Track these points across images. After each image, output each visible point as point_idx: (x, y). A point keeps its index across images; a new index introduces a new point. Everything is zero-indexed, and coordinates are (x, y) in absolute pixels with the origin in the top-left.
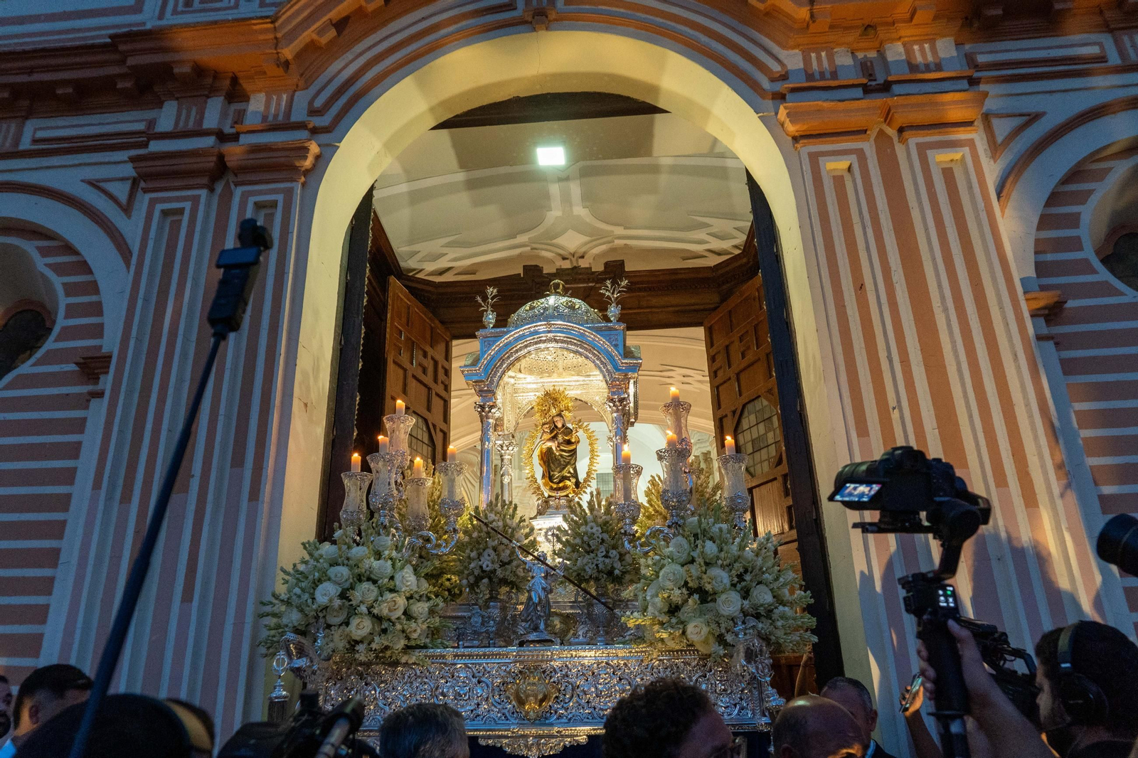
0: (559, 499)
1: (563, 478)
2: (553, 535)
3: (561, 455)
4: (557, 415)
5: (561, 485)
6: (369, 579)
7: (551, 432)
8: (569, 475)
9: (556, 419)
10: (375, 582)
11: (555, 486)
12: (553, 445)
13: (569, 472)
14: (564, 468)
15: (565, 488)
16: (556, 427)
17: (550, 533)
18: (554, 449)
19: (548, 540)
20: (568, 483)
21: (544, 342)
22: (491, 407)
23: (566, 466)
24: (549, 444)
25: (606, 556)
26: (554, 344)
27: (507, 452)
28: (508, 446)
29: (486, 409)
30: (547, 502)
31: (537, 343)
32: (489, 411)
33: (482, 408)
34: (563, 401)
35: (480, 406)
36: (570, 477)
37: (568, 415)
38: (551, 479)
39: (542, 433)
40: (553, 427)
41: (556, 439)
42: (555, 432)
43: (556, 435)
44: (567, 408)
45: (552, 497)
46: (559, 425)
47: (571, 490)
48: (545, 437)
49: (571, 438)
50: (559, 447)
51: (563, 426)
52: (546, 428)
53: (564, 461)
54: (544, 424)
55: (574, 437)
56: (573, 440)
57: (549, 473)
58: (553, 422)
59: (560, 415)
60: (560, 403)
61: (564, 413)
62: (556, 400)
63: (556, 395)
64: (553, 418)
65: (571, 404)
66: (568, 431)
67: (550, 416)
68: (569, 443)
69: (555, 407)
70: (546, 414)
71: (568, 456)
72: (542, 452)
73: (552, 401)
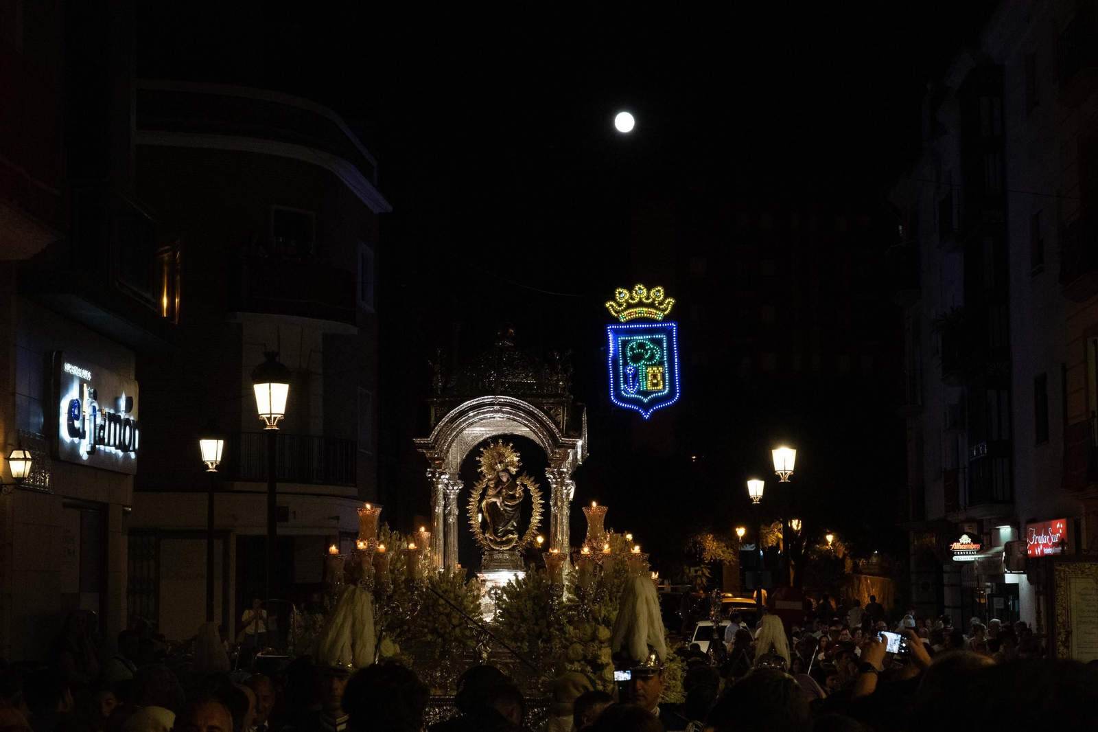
0: (502, 553)
1: (507, 532)
2: (496, 594)
4: (503, 471)
5: (504, 539)
7: (496, 486)
9: (501, 474)
12: (498, 501)
15: (509, 541)
16: (502, 481)
17: (493, 592)
18: (499, 504)
19: (491, 597)
20: (511, 536)
21: (492, 412)
22: (441, 474)
23: (510, 521)
24: (494, 500)
25: (536, 624)
26: (499, 415)
27: (453, 491)
28: (453, 486)
29: (437, 476)
30: (491, 555)
31: (484, 413)
32: (439, 478)
33: (433, 474)
34: (508, 456)
35: (431, 472)
36: (513, 530)
37: (513, 470)
38: (495, 532)
39: (488, 486)
40: (499, 482)
41: (501, 494)
42: (501, 487)
43: (501, 490)
44: (512, 464)
45: (497, 550)
46: (505, 480)
47: (514, 544)
48: (491, 492)
49: (516, 493)
50: (503, 502)
51: (508, 480)
52: (492, 484)
53: (508, 516)
54: (489, 480)
55: (519, 492)
56: (517, 495)
57: (494, 527)
58: (499, 477)
59: (506, 470)
60: (506, 458)
61: (509, 468)
62: (501, 455)
63: (502, 450)
64: (498, 473)
65: (516, 459)
66: (513, 486)
67: (495, 470)
68: (513, 497)
69: (501, 462)
70: (492, 468)
71: (513, 511)
72: (487, 504)
73: (498, 457)
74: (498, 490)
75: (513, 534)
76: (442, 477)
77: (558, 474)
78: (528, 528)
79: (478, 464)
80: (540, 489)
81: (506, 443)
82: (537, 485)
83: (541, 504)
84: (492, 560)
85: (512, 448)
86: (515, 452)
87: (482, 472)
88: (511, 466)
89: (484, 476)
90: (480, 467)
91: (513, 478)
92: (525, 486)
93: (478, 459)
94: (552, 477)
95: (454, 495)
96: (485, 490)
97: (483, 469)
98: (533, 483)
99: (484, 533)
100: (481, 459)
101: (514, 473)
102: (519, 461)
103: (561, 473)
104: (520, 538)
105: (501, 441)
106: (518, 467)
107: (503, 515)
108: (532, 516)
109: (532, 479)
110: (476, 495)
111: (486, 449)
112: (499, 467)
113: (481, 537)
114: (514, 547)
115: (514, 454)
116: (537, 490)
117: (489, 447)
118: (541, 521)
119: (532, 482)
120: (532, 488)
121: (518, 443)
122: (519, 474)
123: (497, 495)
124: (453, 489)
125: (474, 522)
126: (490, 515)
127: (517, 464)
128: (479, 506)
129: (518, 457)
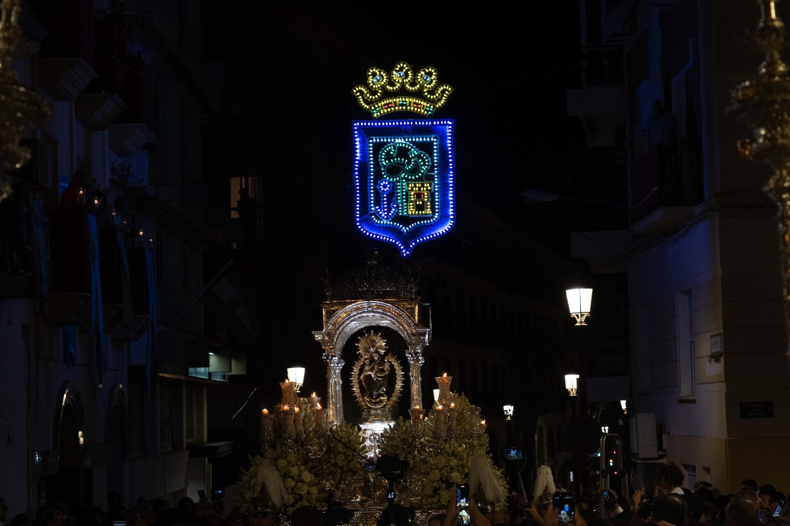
1: (379, 395)
2: (375, 438)
3: (377, 380)
4: (374, 352)
5: (377, 400)
6: (290, 477)
7: (371, 363)
8: (383, 393)
9: (374, 355)
10: (293, 478)
11: (374, 401)
12: (372, 374)
13: (383, 391)
14: (380, 389)
15: (381, 401)
16: (374, 360)
17: (372, 437)
18: (373, 376)
19: (371, 441)
20: (382, 398)
21: (367, 312)
23: (381, 387)
24: (370, 373)
26: (372, 314)
28: (338, 364)
29: (330, 358)
30: (369, 412)
31: (361, 313)
32: (332, 359)
33: (328, 357)
34: (378, 342)
35: (325, 356)
36: (383, 394)
37: (382, 352)
38: (371, 396)
39: (364, 364)
40: (372, 360)
41: (374, 368)
42: (373, 364)
43: (374, 366)
44: (381, 347)
45: (373, 408)
46: (376, 359)
47: (384, 403)
48: (367, 368)
49: (384, 368)
50: (376, 374)
51: (378, 359)
52: (367, 362)
53: (380, 384)
54: (366, 359)
55: (387, 367)
56: (386, 369)
57: (370, 392)
58: (372, 356)
59: (377, 352)
60: (377, 343)
61: (379, 350)
62: (373, 341)
63: (374, 338)
64: (371, 354)
65: (383, 344)
66: (382, 362)
67: (369, 352)
68: (383, 371)
69: (373, 346)
70: (367, 350)
71: (382, 380)
72: (364, 376)
73: (371, 343)
74: (372, 366)
75: (384, 397)
76: (333, 359)
77: (414, 354)
79: (357, 348)
80: (401, 364)
81: (376, 333)
82: (399, 362)
83: (402, 375)
84: (370, 415)
85: (380, 336)
86: (383, 339)
88: (381, 349)
89: (362, 356)
90: (359, 350)
91: (382, 357)
92: (391, 363)
93: (357, 344)
94: (410, 356)
95: (339, 370)
96: (363, 367)
97: (360, 351)
98: (397, 360)
99: (363, 397)
100: (359, 345)
101: (383, 354)
102: (385, 345)
103: (416, 353)
104: (388, 399)
105: (372, 332)
106: (385, 349)
107: (376, 383)
108: (396, 383)
109: (395, 357)
110: (356, 370)
111: (362, 337)
112: (372, 350)
114: (385, 405)
115: (383, 340)
116: (399, 365)
117: (364, 336)
118: (402, 387)
119: (395, 359)
120: (395, 364)
121: (385, 332)
122: (386, 354)
123: (371, 370)
124: (338, 366)
125: (356, 389)
126: (366, 384)
127: (384, 347)
128: (359, 378)
129: (385, 342)
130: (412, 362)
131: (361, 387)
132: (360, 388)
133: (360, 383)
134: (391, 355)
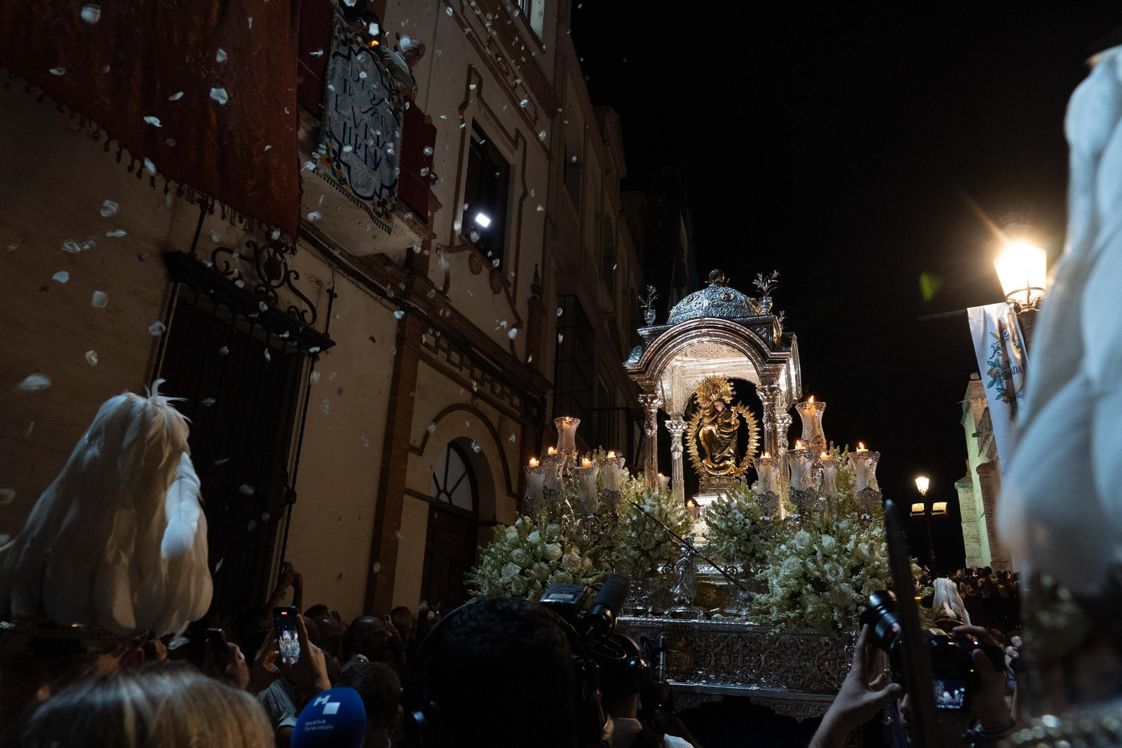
1: (724, 459)
3: (722, 438)
4: (717, 400)
5: (721, 465)
6: (542, 559)
7: (711, 415)
8: (729, 455)
9: (716, 404)
10: (547, 562)
11: (716, 466)
12: (714, 429)
13: (730, 453)
14: (724, 449)
15: (726, 467)
16: (717, 411)
18: (714, 432)
20: (728, 462)
21: (699, 336)
22: (653, 399)
23: (726, 447)
24: (710, 427)
26: (707, 339)
27: (677, 430)
28: (677, 425)
29: (649, 400)
30: (708, 480)
31: (692, 338)
32: (652, 402)
33: (645, 399)
34: (723, 386)
35: (643, 398)
36: (730, 457)
37: (728, 399)
38: (712, 459)
39: (703, 416)
40: (714, 411)
41: (717, 422)
42: (716, 416)
43: (716, 419)
44: (726, 393)
45: (713, 476)
46: (720, 409)
47: (731, 469)
48: (706, 420)
49: (731, 421)
50: (719, 429)
51: (723, 409)
52: (707, 413)
53: (724, 443)
54: (705, 409)
55: (734, 420)
56: (733, 423)
57: (711, 454)
58: (714, 406)
59: (720, 400)
60: (720, 389)
61: (724, 397)
62: (716, 386)
63: (717, 381)
64: (713, 403)
65: (730, 389)
66: (728, 414)
67: (710, 401)
68: (729, 425)
69: (715, 393)
70: (707, 399)
71: (728, 438)
72: (704, 434)
73: (712, 387)
74: (713, 418)
75: (729, 460)
76: (655, 401)
78: (745, 455)
82: (752, 414)
83: (757, 432)
84: (709, 485)
87: (698, 403)
88: (725, 395)
91: (728, 406)
92: (740, 414)
94: (763, 394)
96: (701, 420)
97: (698, 401)
98: (749, 412)
99: (702, 461)
100: (698, 392)
101: (729, 402)
102: (732, 390)
104: (737, 464)
106: (732, 396)
107: (719, 442)
108: (748, 443)
109: (747, 408)
112: (714, 397)
113: (699, 465)
114: (732, 472)
115: (728, 384)
116: (753, 418)
119: (747, 411)
120: (747, 416)
122: (734, 403)
123: (713, 424)
124: (677, 428)
125: (693, 451)
126: (707, 443)
127: (731, 393)
128: (697, 436)
129: (731, 386)
130: (766, 403)
131: (700, 449)
132: (698, 450)
133: (698, 442)
134: (741, 405)
